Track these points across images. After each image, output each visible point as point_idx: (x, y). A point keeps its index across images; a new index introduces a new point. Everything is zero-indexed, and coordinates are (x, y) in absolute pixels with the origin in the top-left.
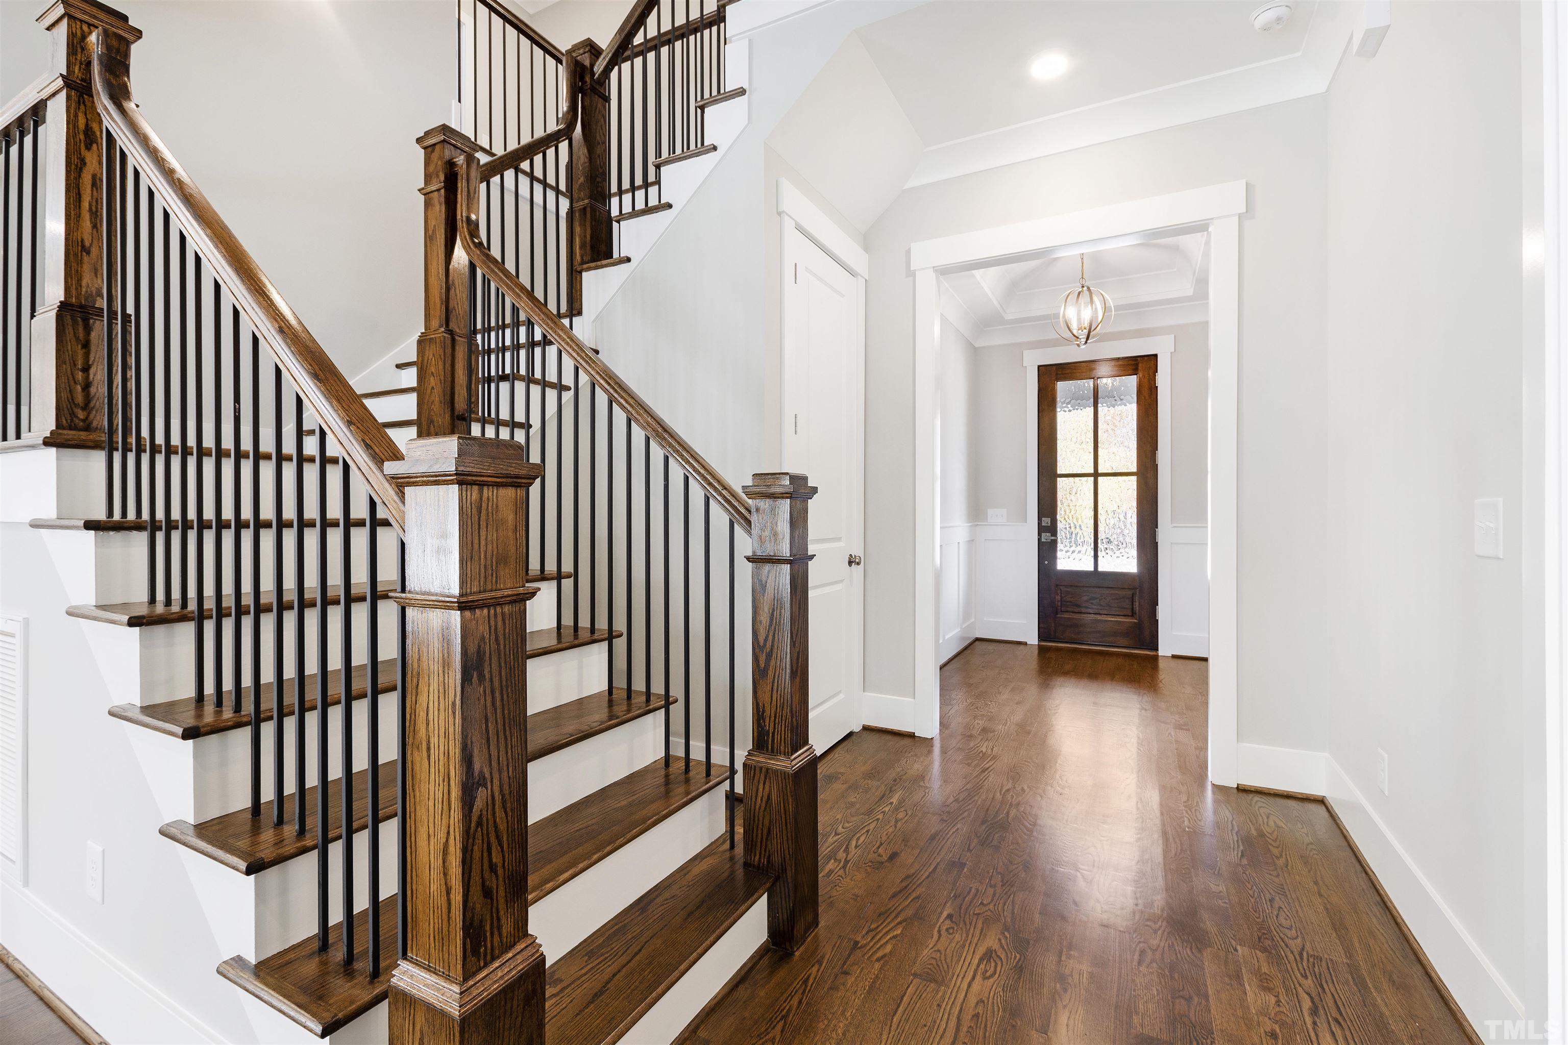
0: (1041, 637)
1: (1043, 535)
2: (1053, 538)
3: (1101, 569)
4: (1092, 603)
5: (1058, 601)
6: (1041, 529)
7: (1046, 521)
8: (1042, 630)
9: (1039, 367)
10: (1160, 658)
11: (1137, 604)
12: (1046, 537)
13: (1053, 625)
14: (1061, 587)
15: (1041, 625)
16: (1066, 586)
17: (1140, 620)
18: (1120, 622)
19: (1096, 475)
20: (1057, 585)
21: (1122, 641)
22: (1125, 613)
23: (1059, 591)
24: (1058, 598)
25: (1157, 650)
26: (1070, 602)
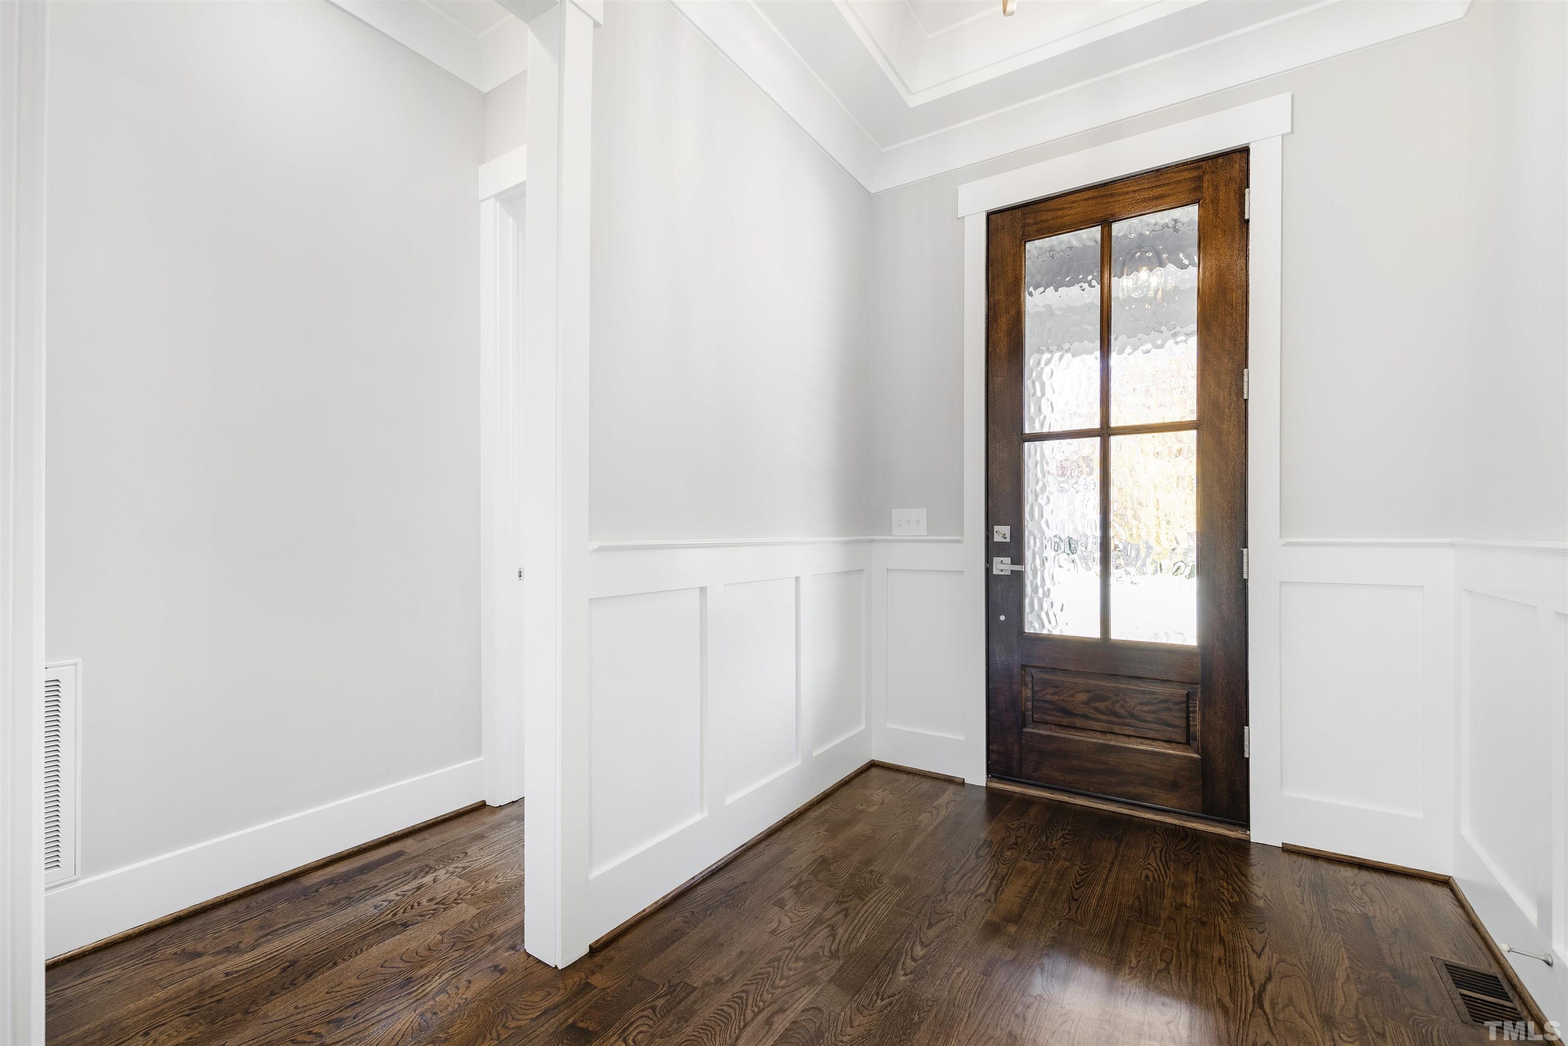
0: (991, 770)
1: (996, 560)
2: (1017, 568)
3: (1117, 634)
4: (1097, 709)
5: (1027, 699)
6: (992, 549)
7: (1002, 533)
8: (994, 757)
9: (990, 215)
10: (1253, 851)
11: (1198, 716)
12: (1002, 566)
13: (1016, 749)
14: (1034, 671)
15: (994, 747)
16: (1043, 669)
17: (1204, 751)
18: (1158, 754)
19: (1105, 432)
20: (1024, 667)
21: (1170, 800)
22: (1169, 733)
23: (1029, 679)
24: (1028, 693)
25: (1246, 826)
26: (1051, 702)
